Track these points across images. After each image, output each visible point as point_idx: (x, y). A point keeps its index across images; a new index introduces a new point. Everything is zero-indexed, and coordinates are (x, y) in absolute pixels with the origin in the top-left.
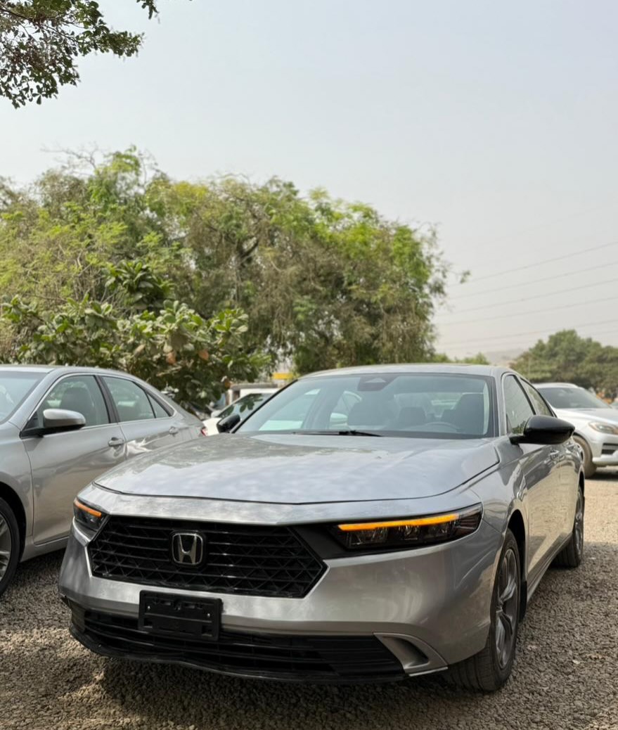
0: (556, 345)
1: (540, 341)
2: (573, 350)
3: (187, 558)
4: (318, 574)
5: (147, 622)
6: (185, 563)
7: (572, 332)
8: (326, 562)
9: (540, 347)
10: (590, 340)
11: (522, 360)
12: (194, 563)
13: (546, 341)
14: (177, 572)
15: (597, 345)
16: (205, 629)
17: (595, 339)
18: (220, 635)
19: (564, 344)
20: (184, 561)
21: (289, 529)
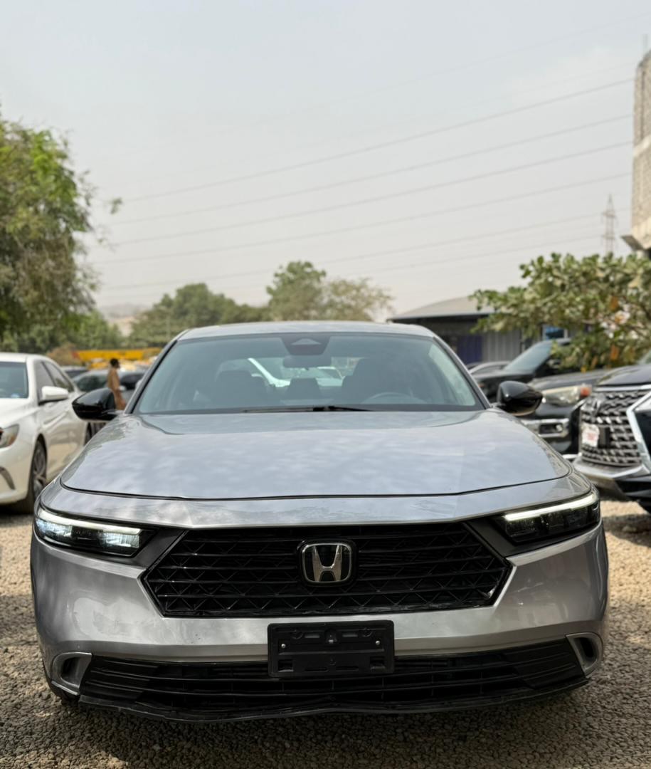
0: (185, 301)
1: (166, 296)
2: (205, 307)
3: (328, 576)
4: (502, 575)
5: (282, 664)
6: (323, 582)
7: (202, 286)
8: (512, 559)
9: (167, 302)
10: (222, 296)
11: (145, 318)
12: (338, 580)
13: (173, 295)
14: (311, 595)
15: (231, 302)
16: (375, 660)
17: (228, 296)
18: (396, 666)
19: (195, 300)
20: (322, 579)
21: (466, 525)
